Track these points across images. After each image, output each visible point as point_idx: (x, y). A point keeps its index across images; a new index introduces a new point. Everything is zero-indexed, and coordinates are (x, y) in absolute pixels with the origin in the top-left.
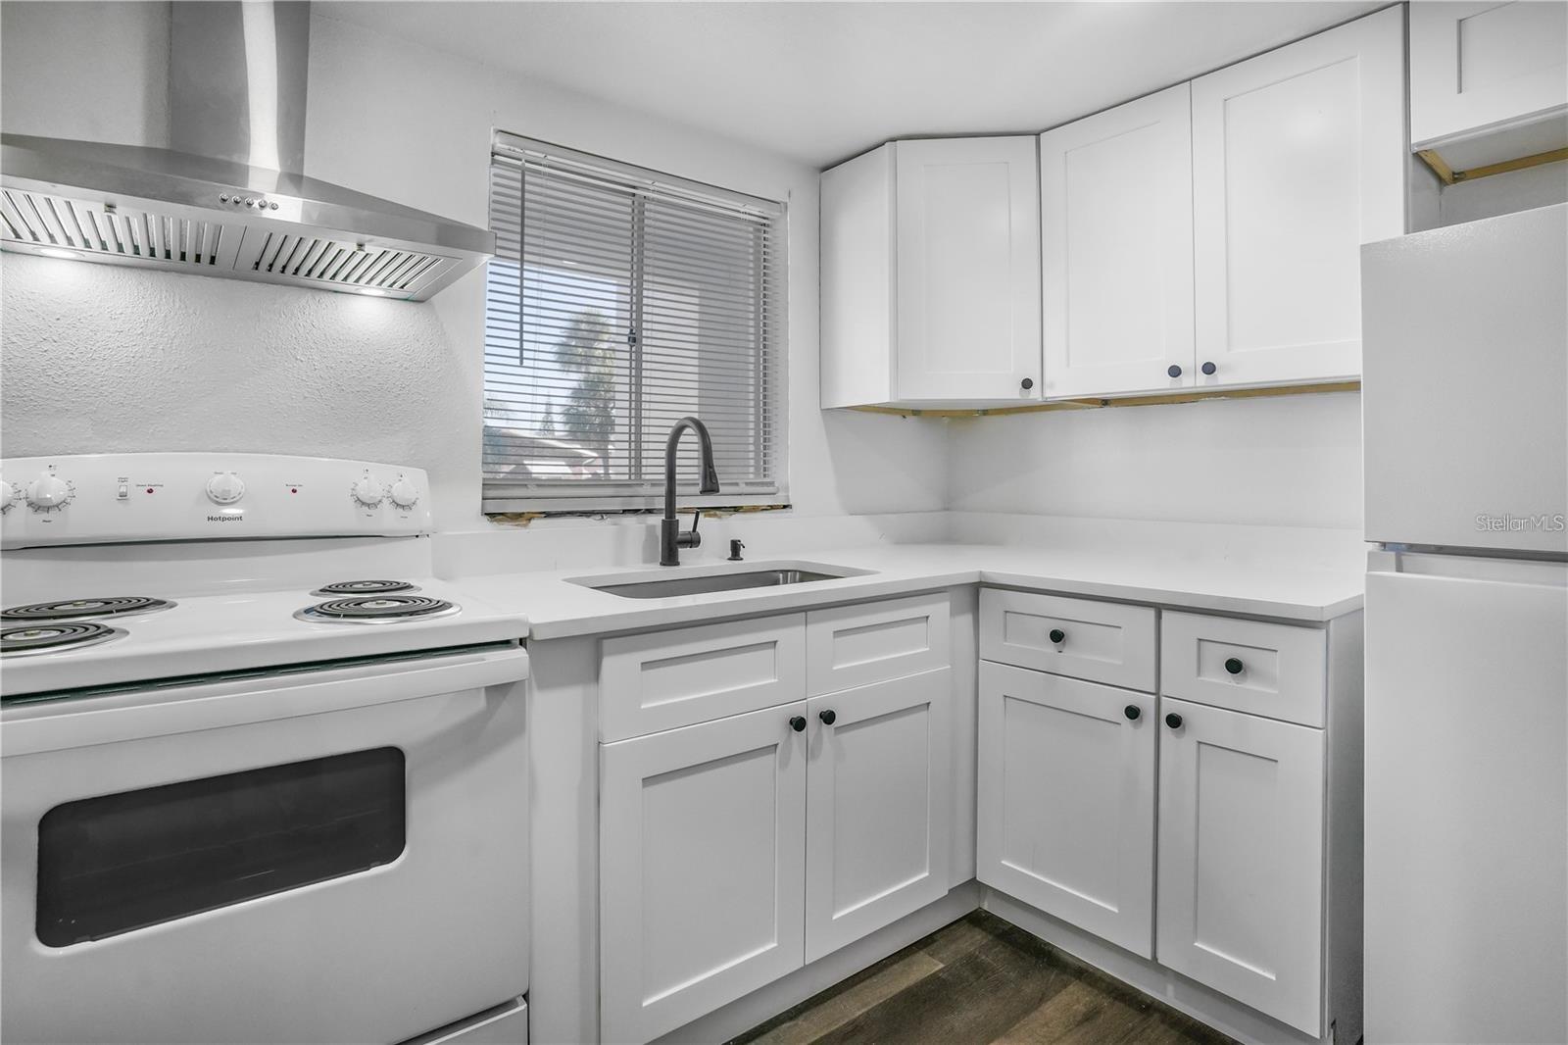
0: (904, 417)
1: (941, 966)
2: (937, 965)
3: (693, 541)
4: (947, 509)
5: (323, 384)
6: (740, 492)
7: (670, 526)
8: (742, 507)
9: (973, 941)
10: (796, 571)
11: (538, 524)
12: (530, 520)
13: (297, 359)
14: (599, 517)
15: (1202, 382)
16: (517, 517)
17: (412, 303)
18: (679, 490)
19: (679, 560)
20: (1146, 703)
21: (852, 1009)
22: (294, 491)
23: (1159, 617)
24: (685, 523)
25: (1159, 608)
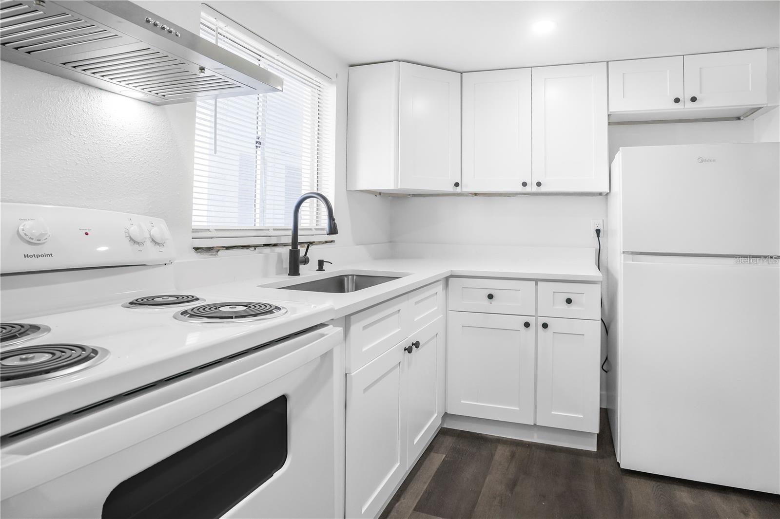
0: (376, 196)
1: (444, 456)
2: (442, 456)
3: (306, 261)
4: (390, 242)
5: (90, 155)
6: (313, 234)
7: (294, 254)
8: (314, 242)
9: (449, 441)
10: (354, 275)
11: (222, 253)
12: (218, 251)
13: (71, 134)
14: (253, 249)
15: (535, 189)
16: (209, 249)
17: (151, 105)
18: (300, 232)
19: (300, 272)
20: (531, 320)
21: (421, 486)
22: (87, 234)
23: (537, 284)
24: (302, 251)
25: (537, 281)
